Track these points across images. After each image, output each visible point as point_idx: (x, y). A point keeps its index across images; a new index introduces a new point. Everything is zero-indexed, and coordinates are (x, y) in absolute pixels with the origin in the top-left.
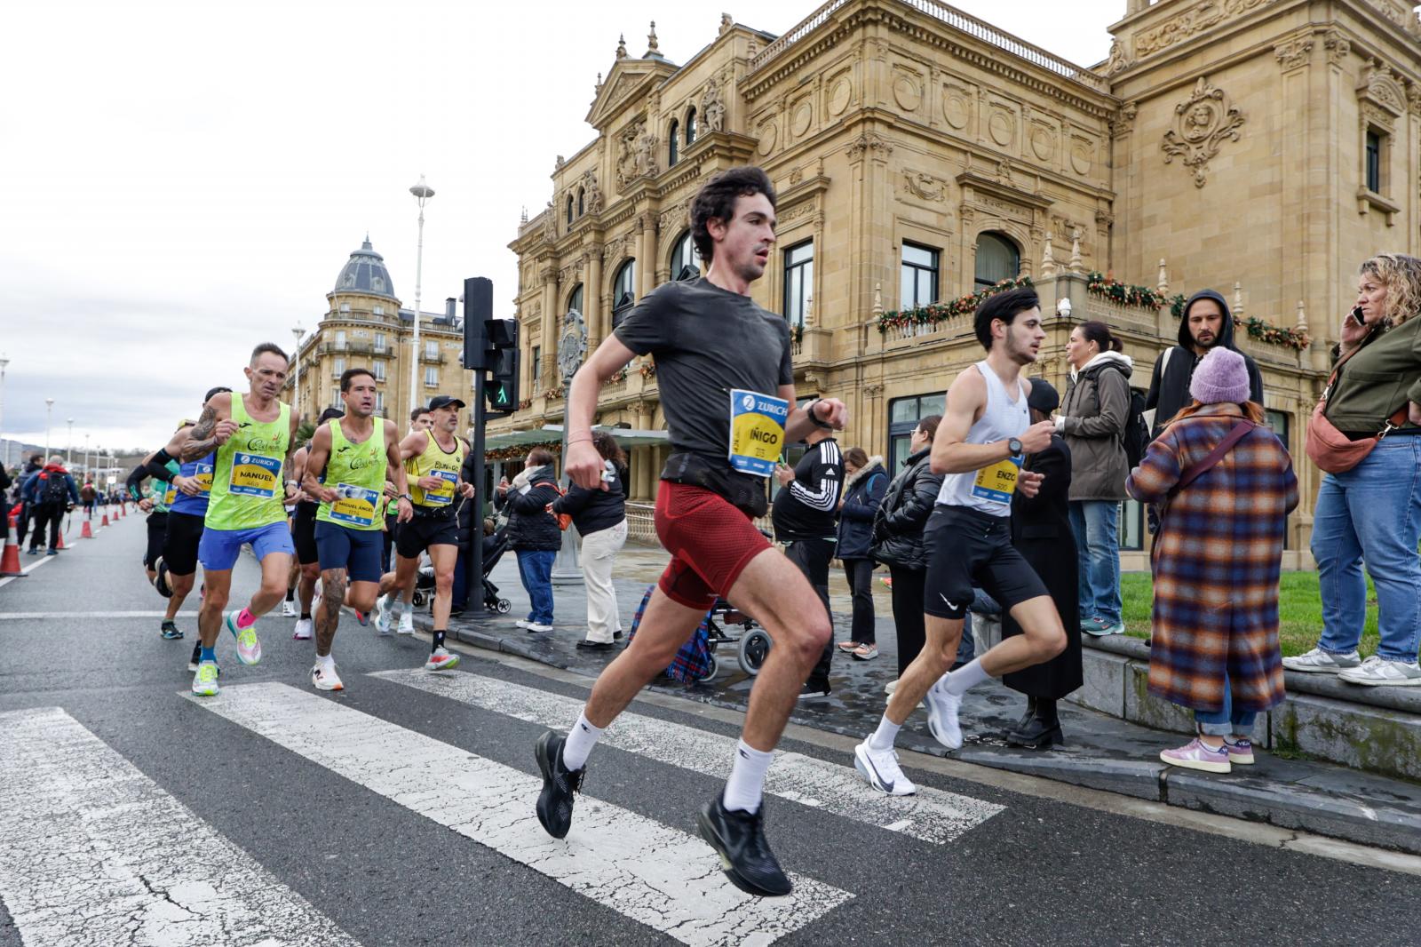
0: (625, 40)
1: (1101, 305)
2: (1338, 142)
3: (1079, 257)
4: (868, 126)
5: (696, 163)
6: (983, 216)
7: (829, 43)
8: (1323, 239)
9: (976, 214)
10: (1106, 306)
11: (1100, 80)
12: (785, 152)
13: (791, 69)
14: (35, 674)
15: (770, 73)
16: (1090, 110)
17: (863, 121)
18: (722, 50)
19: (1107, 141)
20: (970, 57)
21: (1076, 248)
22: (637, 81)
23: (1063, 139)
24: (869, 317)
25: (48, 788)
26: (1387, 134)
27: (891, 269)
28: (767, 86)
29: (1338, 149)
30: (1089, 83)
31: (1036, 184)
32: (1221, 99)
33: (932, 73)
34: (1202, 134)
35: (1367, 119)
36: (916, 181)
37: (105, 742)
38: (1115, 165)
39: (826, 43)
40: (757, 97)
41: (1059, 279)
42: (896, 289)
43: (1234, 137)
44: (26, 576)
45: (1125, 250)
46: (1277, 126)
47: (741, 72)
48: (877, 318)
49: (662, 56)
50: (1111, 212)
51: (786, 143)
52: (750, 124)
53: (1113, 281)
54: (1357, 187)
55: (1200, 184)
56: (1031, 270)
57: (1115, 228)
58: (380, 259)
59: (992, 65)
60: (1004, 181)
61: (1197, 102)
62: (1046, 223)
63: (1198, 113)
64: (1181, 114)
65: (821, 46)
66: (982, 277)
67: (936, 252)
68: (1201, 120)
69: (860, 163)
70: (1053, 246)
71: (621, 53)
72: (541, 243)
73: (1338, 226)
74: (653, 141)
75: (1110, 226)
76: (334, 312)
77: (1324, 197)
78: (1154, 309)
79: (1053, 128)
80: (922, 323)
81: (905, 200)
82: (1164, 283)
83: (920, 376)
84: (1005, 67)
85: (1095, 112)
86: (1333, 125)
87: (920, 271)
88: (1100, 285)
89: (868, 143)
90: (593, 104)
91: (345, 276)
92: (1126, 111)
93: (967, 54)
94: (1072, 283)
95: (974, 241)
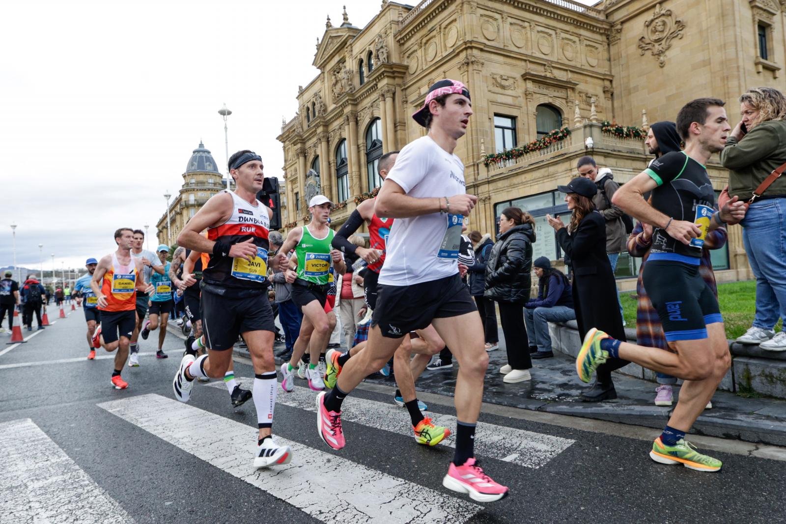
0: (330, 18)
1: (610, 139)
2: (741, 33)
3: (595, 113)
4: (469, 51)
5: (375, 82)
6: (539, 95)
7: (443, 7)
8: (737, 89)
9: (535, 96)
10: (613, 139)
11: (599, 12)
12: (424, 71)
13: (423, 24)
14: (20, 399)
15: (412, 28)
16: (595, 29)
17: (466, 49)
18: (384, 17)
19: (607, 46)
20: (524, 6)
21: (593, 108)
22: (339, 40)
23: (581, 47)
24: (479, 159)
25: (12, 470)
26: (769, 25)
27: (489, 130)
28: (410, 35)
29: (742, 37)
30: (593, 14)
31: (567, 74)
32: (670, 15)
33: (502, 18)
34: (660, 36)
35: (757, 18)
36: (499, 80)
37: (51, 438)
38: (612, 59)
39: (441, 7)
40: (405, 42)
41: (585, 127)
42: (493, 141)
43: (680, 36)
44: (26, 342)
45: (622, 107)
46: (704, 28)
47: (395, 29)
48: (483, 159)
49: (351, 24)
50: (612, 86)
51: (424, 66)
52: (403, 57)
53: (616, 125)
54: (755, 58)
55: (662, 65)
56: (568, 124)
57: (615, 95)
58: (209, 152)
59: (537, 9)
60: (549, 75)
61: (657, 18)
62: (575, 96)
63: (658, 24)
64: (648, 26)
65: (438, 9)
66: (541, 130)
67: (513, 118)
68: (660, 28)
69: (466, 73)
70: (580, 109)
71: (328, 25)
72: (294, 135)
73: (745, 81)
74: (350, 72)
75: (612, 95)
76: (187, 184)
77: (735, 65)
78: (641, 139)
79: (574, 42)
80: (509, 159)
81: (493, 91)
82: (646, 123)
83: (510, 189)
84: (544, 10)
85: (598, 30)
86: (738, 23)
87: (505, 130)
88: (609, 128)
89: (470, 61)
90: (316, 55)
91: (191, 163)
92: (616, 28)
93: (522, 5)
94: (592, 128)
95: (535, 111)
